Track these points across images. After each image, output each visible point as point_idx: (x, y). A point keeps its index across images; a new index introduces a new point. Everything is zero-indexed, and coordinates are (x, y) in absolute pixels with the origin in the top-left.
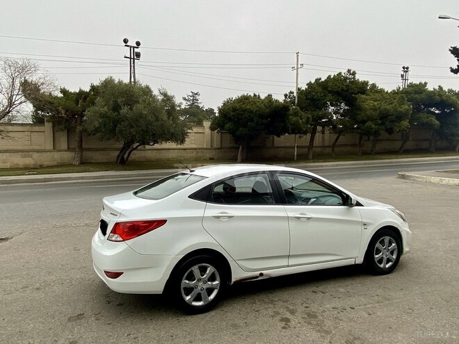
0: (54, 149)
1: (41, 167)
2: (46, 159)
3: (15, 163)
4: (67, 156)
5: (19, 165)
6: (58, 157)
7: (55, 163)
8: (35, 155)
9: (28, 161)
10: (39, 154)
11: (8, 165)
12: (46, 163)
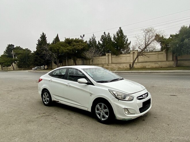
0: (167, 60)
1: (161, 67)
2: (163, 64)
3: (152, 66)
4: (172, 63)
5: (153, 67)
6: (168, 64)
7: (167, 66)
8: (159, 63)
9: (157, 65)
10: (161, 63)
11: (150, 67)
12: (163, 66)
